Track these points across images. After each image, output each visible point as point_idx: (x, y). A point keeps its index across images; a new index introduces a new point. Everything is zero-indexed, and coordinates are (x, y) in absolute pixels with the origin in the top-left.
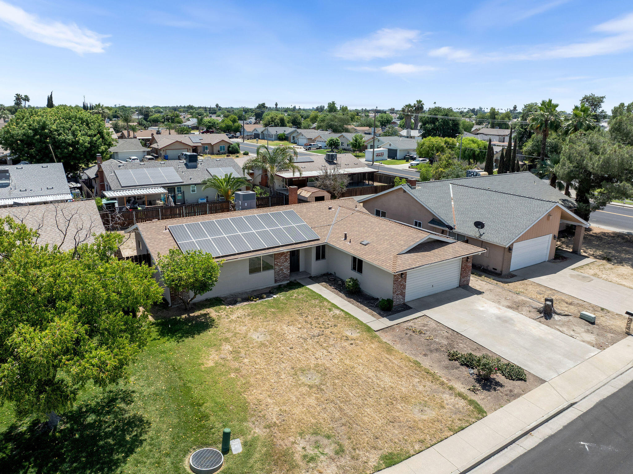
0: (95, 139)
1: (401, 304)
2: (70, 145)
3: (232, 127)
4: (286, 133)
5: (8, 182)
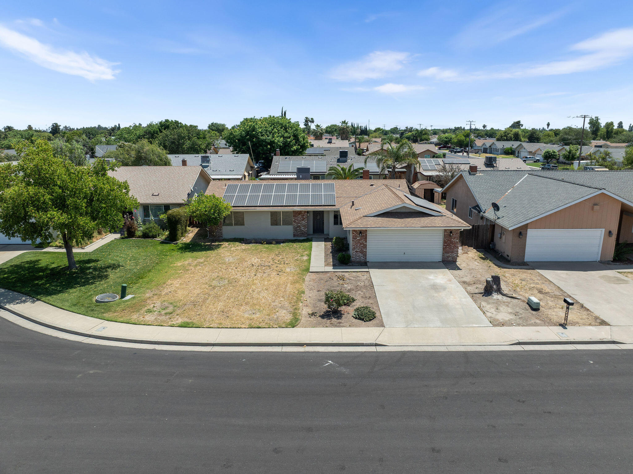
0: (289, 140)
1: (361, 262)
2: (269, 144)
3: (463, 142)
4: (514, 147)
5: (208, 164)
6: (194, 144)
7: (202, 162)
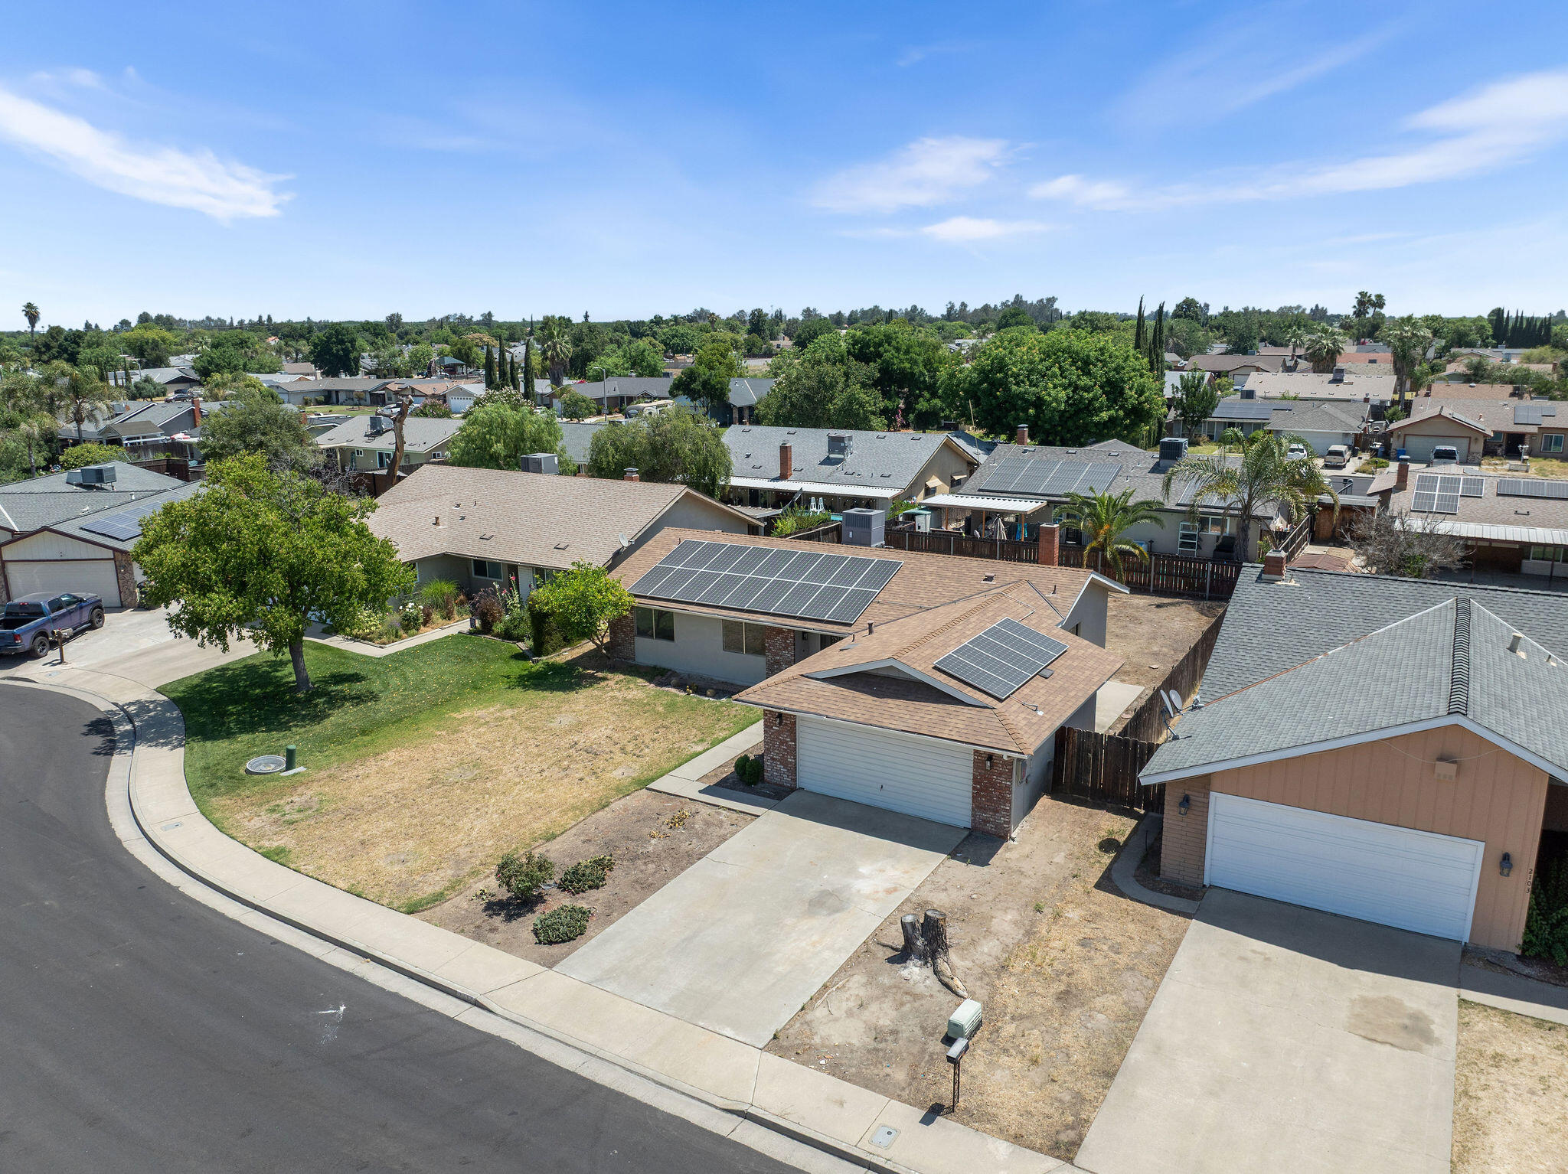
0: (1088, 395)
1: (778, 788)
5: (841, 456)
6: (851, 399)
7: (829, 451)
